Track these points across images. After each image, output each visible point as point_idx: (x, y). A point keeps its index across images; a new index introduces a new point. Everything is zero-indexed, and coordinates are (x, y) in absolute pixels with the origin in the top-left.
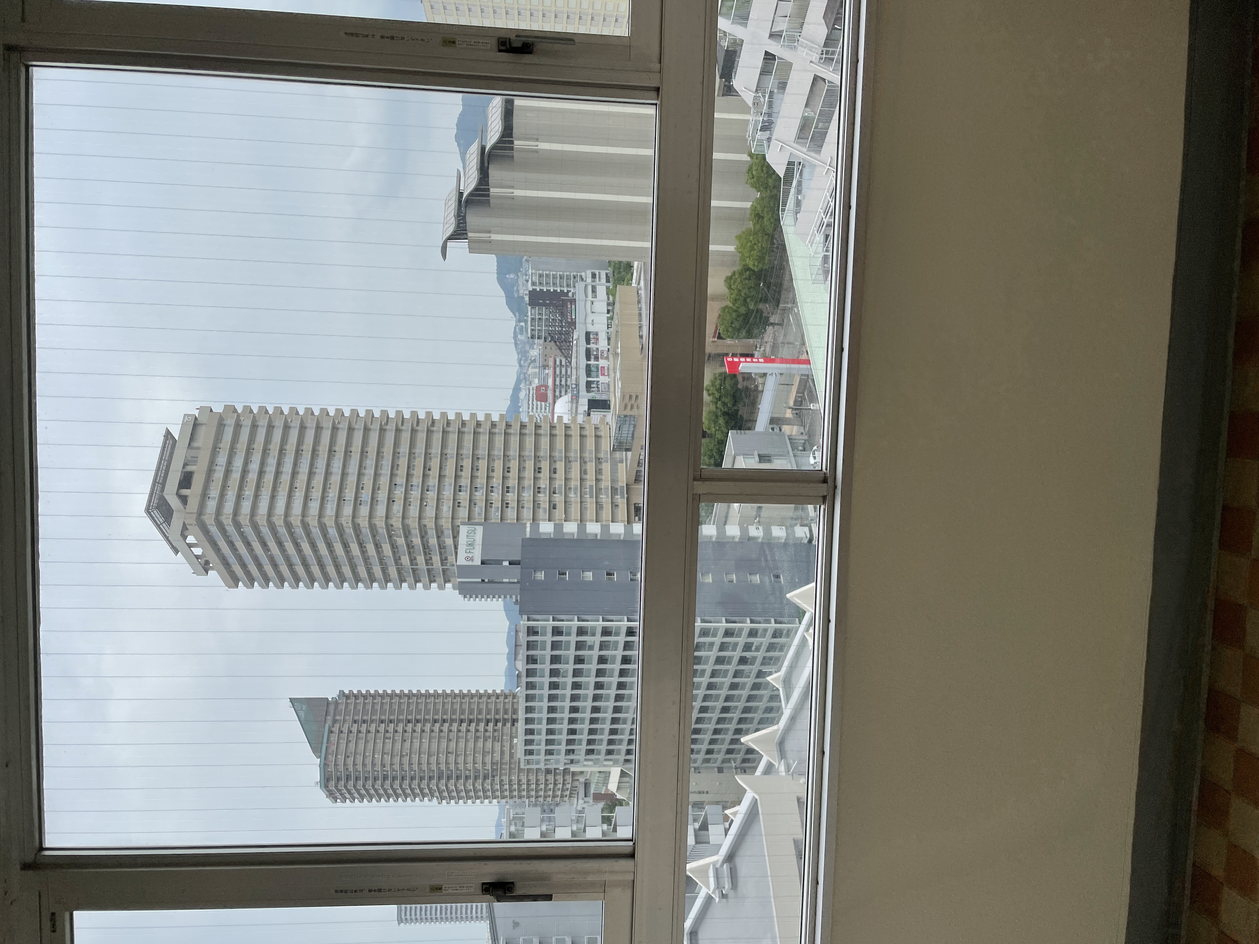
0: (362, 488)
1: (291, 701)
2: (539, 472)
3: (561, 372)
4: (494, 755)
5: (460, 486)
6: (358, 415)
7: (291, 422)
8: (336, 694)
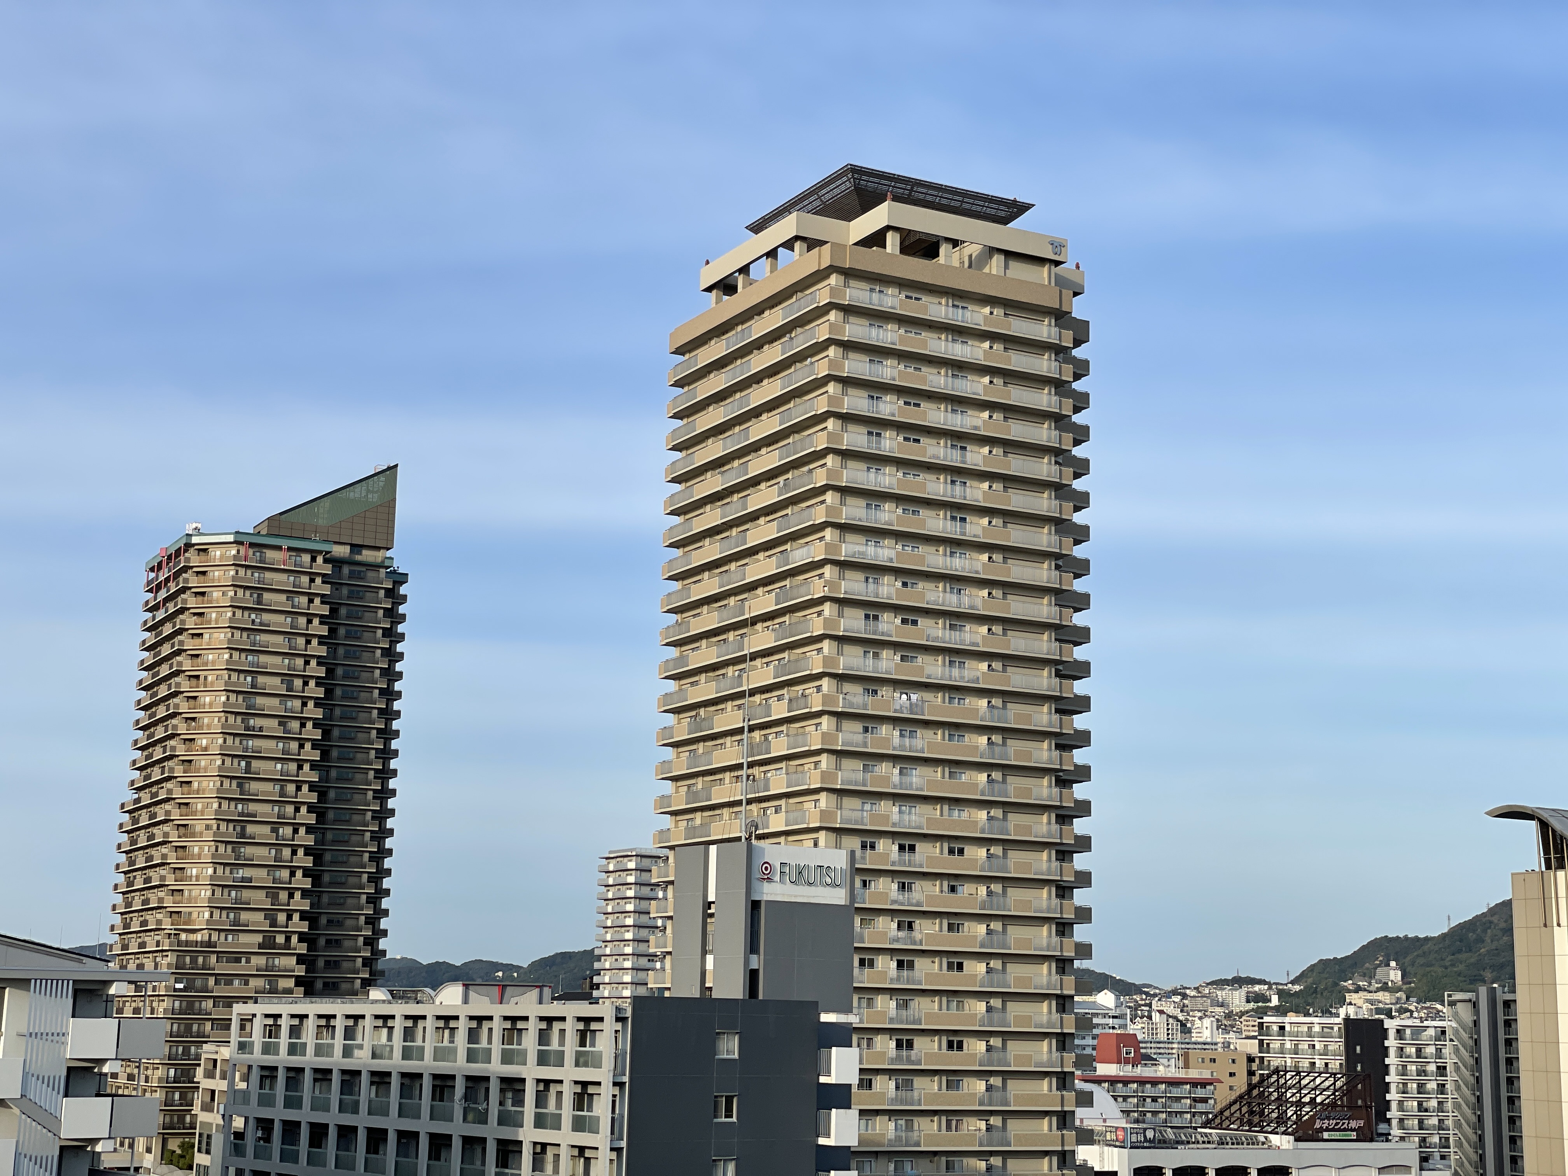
0: (904, 621)
1: (389, 468)
2: (950, 1045)
4: (230, 937)
5: (912, 848)
6: (1077, 610)
7: (1056, 463)
8: (400, 565)
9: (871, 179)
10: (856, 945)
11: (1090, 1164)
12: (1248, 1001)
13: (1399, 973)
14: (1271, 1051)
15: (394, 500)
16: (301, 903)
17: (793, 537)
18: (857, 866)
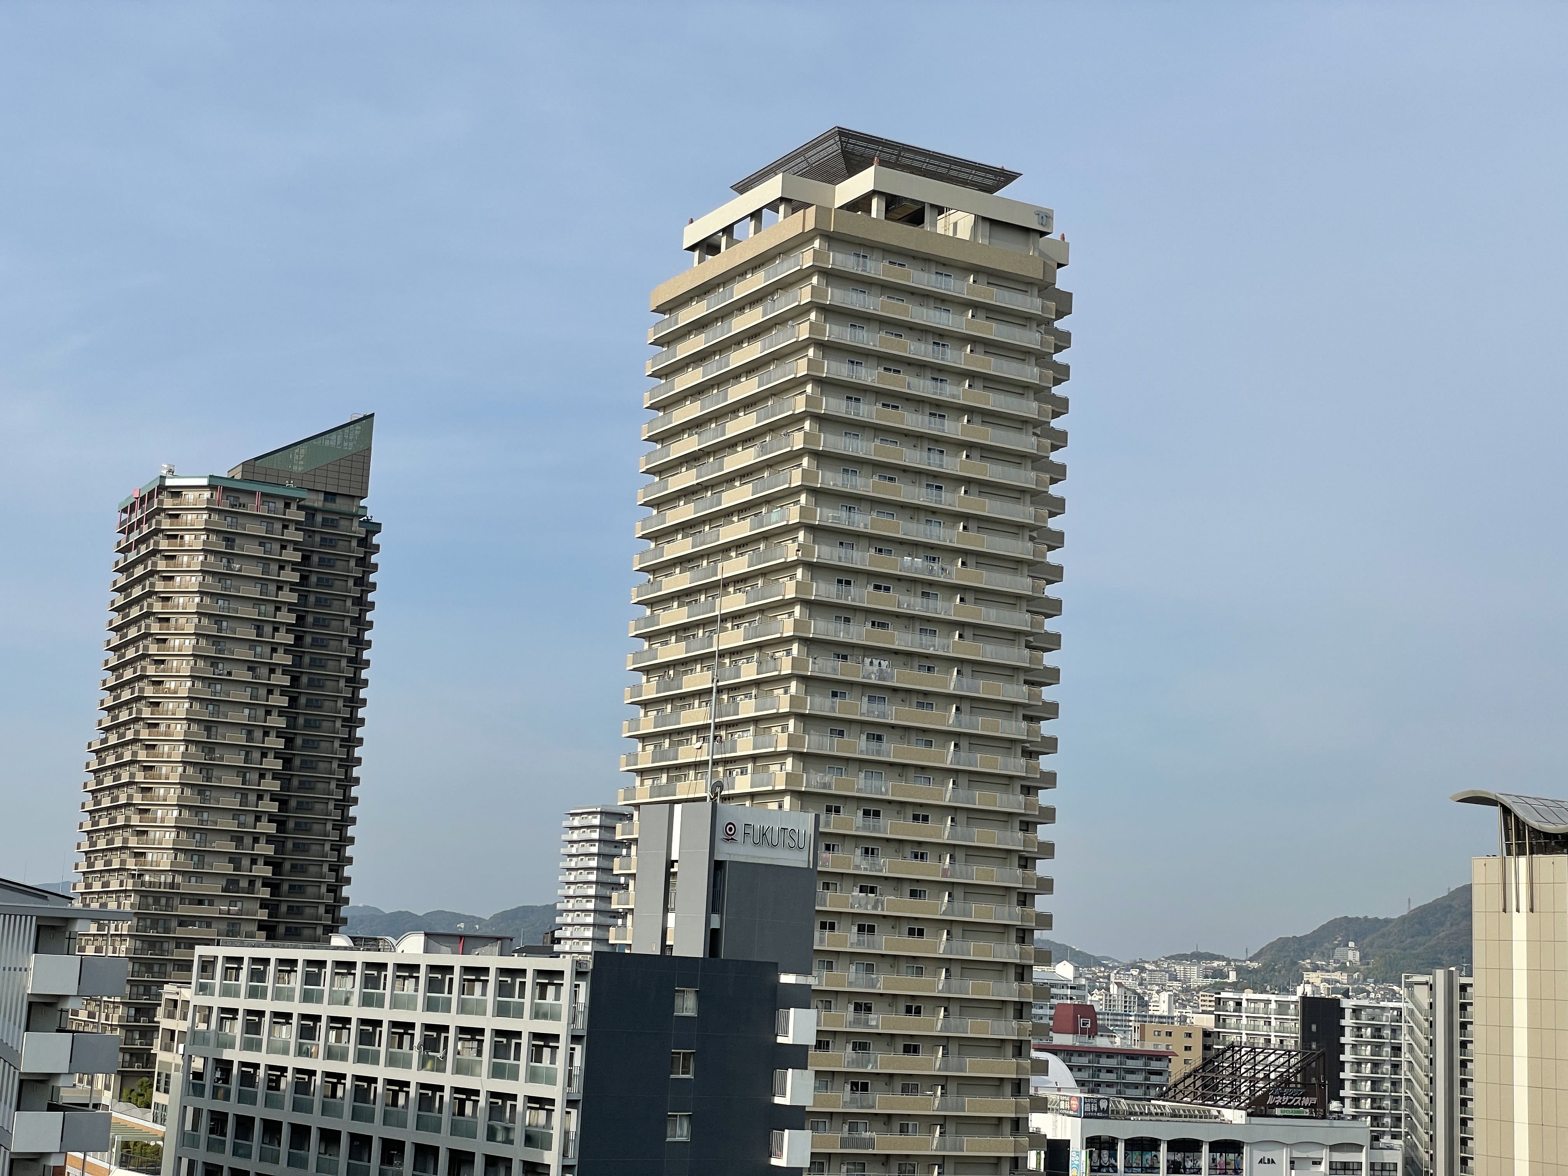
0: (877, 587)
1: (365, 417)
2: (908, 1011)
3: (1132, 1071)
4: (193, 879)
5: (877, 814)
6: (1049, 582)
7: (1035, 434)
8: (374, 514)
9: (859, 143)
10: (817, 908)
11: (1043, 1132)
12: (1206, 977)
13: (1358, 953)
14: (1227, 1026)
15: (370, 449)
16: (266, 849)
17: (768, 500)
18: (821, 830)
